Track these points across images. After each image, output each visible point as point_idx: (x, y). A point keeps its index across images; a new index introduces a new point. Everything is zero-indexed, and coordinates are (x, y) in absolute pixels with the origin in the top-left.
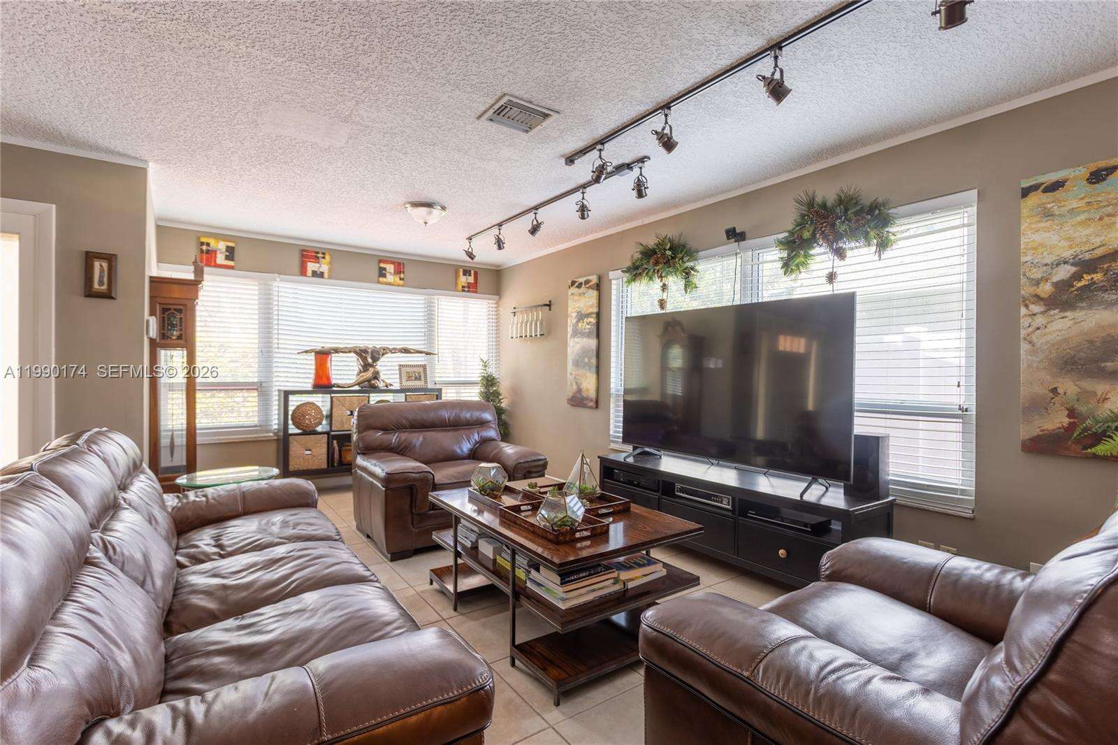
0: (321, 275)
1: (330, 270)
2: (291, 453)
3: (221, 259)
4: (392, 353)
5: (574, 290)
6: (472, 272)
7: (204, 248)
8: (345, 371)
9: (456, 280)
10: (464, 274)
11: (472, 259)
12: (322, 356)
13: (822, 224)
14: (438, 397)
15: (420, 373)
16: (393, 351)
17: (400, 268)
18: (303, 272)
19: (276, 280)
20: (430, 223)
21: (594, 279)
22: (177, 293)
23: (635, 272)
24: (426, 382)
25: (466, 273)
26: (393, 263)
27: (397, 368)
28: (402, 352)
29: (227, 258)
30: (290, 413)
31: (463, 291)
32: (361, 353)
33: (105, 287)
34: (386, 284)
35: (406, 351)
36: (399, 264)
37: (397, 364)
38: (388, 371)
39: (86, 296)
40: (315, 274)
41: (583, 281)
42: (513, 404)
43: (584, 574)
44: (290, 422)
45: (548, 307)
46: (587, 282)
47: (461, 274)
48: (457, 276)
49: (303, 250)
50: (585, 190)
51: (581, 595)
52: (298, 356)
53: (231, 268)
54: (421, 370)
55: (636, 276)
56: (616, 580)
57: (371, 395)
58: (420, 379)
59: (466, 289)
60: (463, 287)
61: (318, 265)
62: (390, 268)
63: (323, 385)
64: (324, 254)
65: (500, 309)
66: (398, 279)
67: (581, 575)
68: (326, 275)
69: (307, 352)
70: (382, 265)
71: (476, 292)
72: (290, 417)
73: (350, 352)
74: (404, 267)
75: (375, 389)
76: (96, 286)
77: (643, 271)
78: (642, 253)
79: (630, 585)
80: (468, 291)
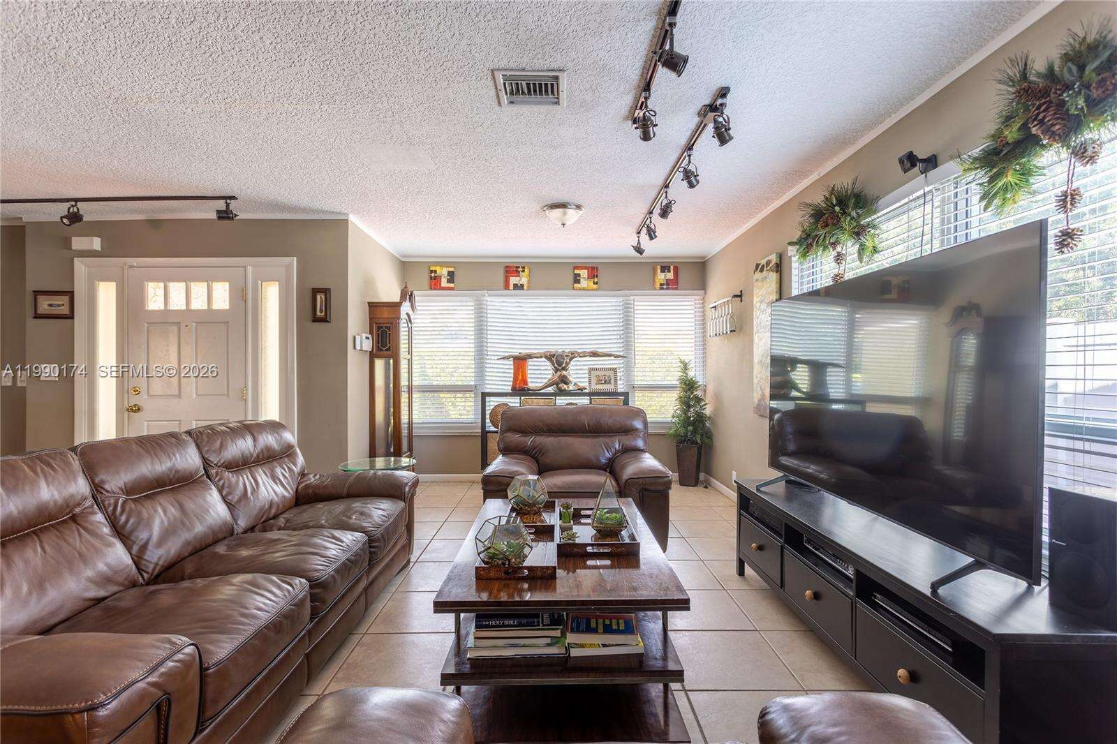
0: (522, 287)
1: (529, 282)
2: (489, 448)
3: (444, 283)
4: (580, 357)
5: (758, 275)
6: (672, 267)
7: (433, 275)
8: (539, 374)
9: (654, 277)
10: (663, 271)
11: (641, 253)
12: (520, 361)
13: (1039, 107)
14: (626, 402)
15: (607, 376)
16: (583, 355)
17: (593, 272)
18: (507, 287)
19: (485, 296)
20: (568, 223)
21: (774, 258)
22: (385, 314)
23: (808, 243)
24: (616, 385)
25: (665, 269)
26: (586, 268)
27: (587, 371)
28: (591, 356)
29: (449, 281)
30: (488, 412)
31: (661, 289)
32: (550, 357)
33: (323, 314)
34: (580, 289)
35: (594, 354)
36: (593, 268)
37: (587, 367)
38: (578, 374)
39: (313, 321)
40: (516, 287)
41: (765, 263)
42: (717, 410)
43: (511, 622)
44: (488, 421)
45: (739, 299)
46: (768, 263)
47: (659, 270)
48: (655, 273)
49: (507, 267)
50: (691, 152)
51: (495, 647)
52: (498, 362)
53: (452, 289)
54: (611, 373)
55: (809, 246)
56: (555, 641)
57: (557, 398)
58: (610, 383)
59: (665, 287)
60: (661, 285)
61: (519, 278)
62: (584, 273)
63: (520, 389)
64: (524, 268)
65: (706, 305)
66: (591, 283)
67: (507, 622)
68: (525, 287)
69: (504, 358)
70: (576, 272)
71: (677, 289)
72: (488, 416)
73: (541, 357)
74: (597, 271)
75: (562, 393)
76: (318, 313)
77: (814, 240)
78: (812, 216)
79: (575, 652)
80: (668, 289)
